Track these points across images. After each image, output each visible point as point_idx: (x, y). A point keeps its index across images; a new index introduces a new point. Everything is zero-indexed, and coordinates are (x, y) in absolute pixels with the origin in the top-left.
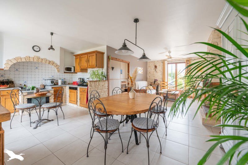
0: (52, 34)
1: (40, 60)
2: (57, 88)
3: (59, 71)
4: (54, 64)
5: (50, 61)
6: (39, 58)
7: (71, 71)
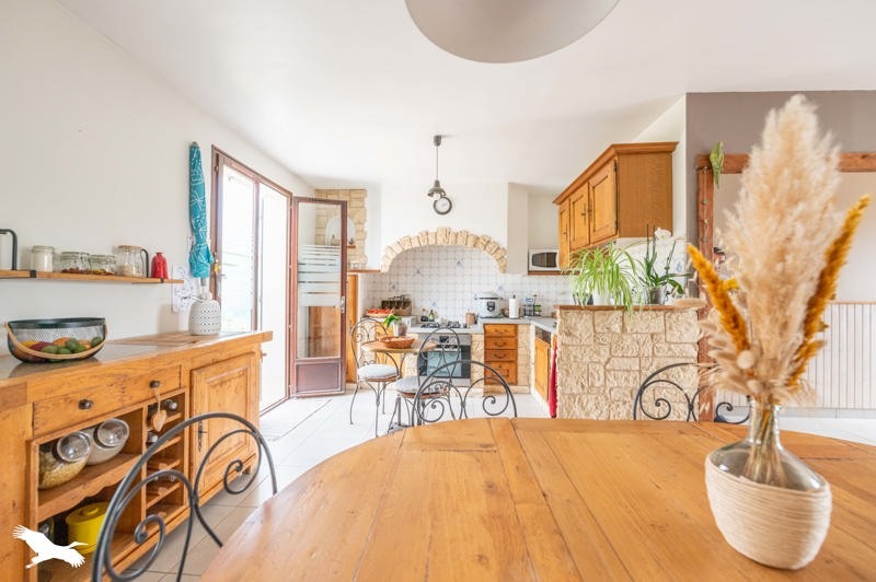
0: (438, 140)
1: (452, 238)
2: (499, 328)
3: (504, 270)
4: (490, 246)
5: (478, 238)
6: (448, 232)
7: (555, 266)
